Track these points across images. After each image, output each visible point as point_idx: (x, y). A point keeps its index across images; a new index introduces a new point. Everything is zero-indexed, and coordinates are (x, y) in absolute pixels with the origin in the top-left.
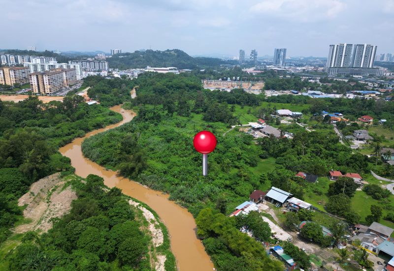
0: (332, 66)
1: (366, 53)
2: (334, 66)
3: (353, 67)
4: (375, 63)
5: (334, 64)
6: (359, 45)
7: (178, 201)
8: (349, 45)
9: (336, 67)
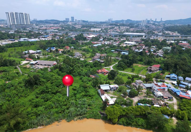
0: (11, 24)
1: (25, 17)
2: (12, 24)
3: (21, 25)
4: (31, 22)
5: (12, 23)
6: (21, 13)
7: (76, 119)
8: (16, 13)
9: (13, 25)
